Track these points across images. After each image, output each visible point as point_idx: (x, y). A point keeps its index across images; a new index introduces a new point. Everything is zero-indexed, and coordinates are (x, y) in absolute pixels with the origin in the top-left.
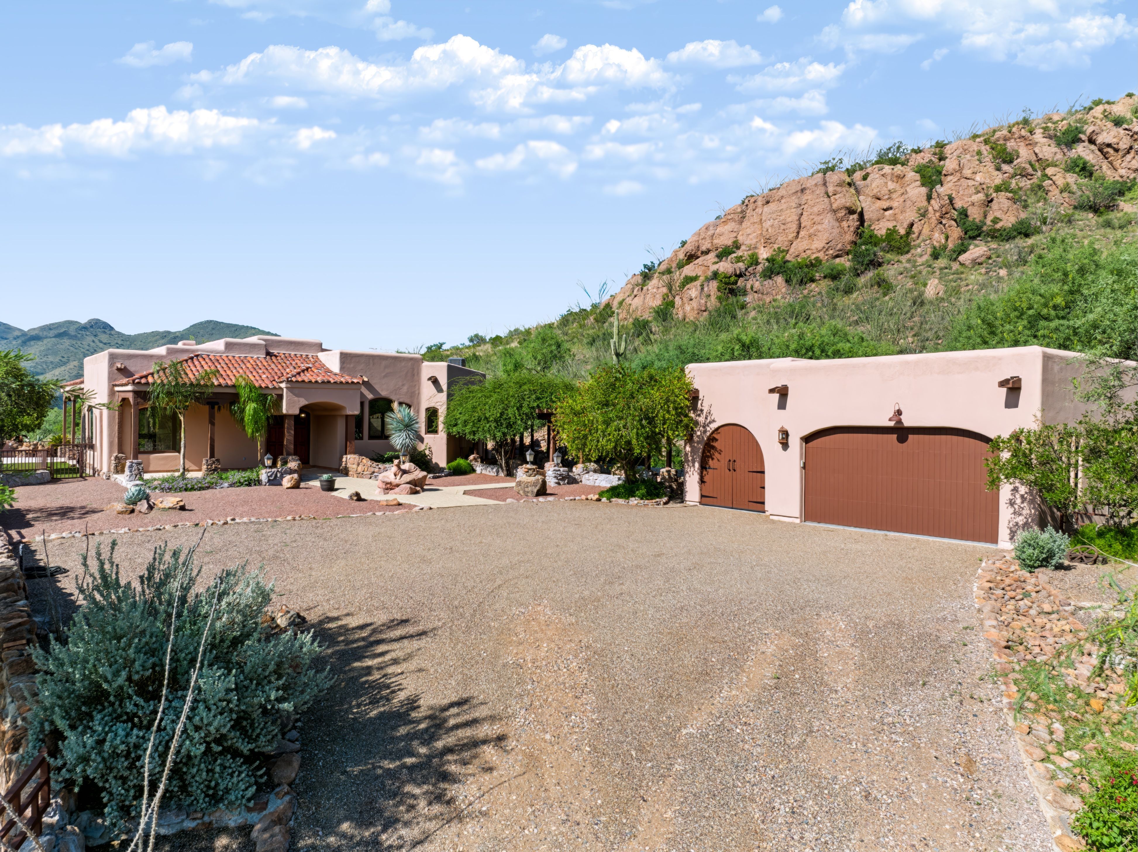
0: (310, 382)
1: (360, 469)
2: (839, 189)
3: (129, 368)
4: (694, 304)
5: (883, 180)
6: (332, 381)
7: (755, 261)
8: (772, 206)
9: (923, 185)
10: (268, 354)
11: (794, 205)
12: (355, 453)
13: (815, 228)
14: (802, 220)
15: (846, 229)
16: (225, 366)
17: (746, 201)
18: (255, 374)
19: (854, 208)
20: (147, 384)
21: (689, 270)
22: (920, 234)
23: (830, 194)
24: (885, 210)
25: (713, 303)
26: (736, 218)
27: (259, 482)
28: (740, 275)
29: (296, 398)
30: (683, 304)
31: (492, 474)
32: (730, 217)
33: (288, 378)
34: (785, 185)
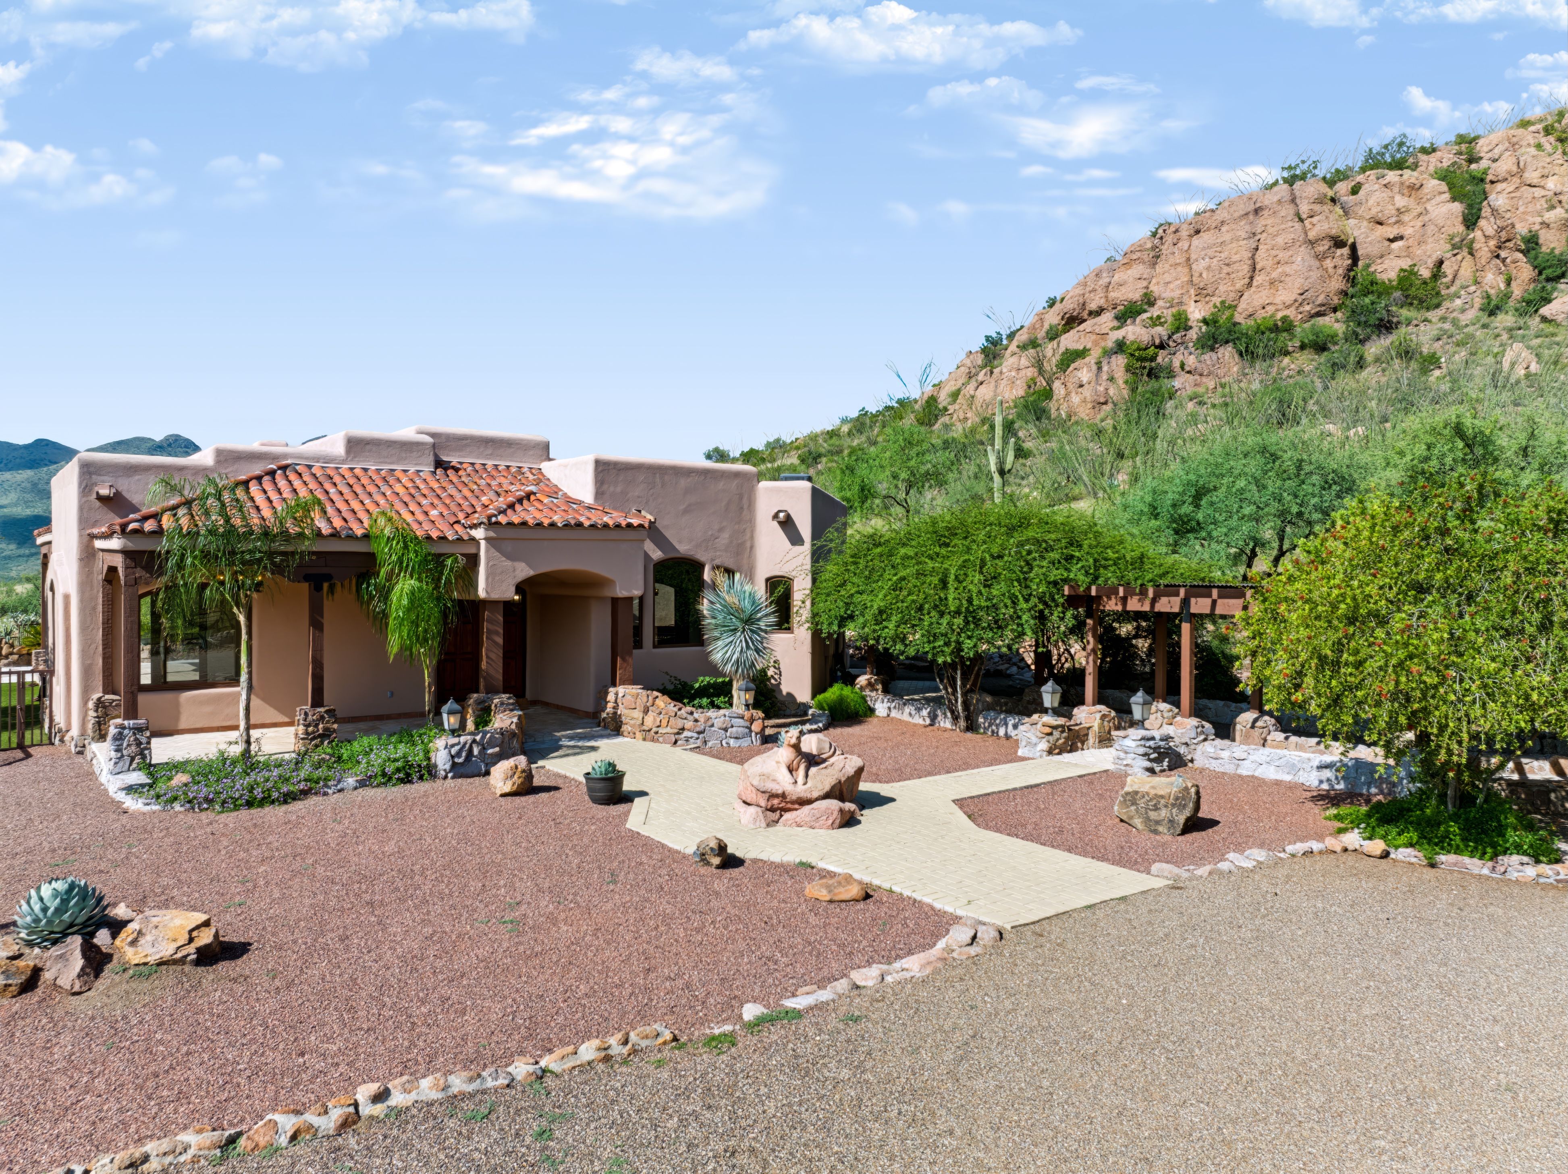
0: (539, 525)
1: (649, 721)
2: (1317, 208)
3: (126, 494)
4: (1087, 392)
5: (1387, 193)
6: (587, 523)
7: (1182, 324)
8: (1206, 238)
9: (1454, 199)
10: (439, 464)
11: (1243, 235)
12: (634, 682)
13: (1280, 270)
14: (1258, 258)
15: (1331, 271)
16: (346, 490)
17: (1160, 231)
18: (413, 507)
19: (1343, 237)
20: (159, 532)
21: (1070, 341)
22: (1455, 277)
23: (1304, 216)
24: (1392, 241)
25: (1119, 390)
26: (1146, 258)
27: (429, 771)
28: (1162, 346)
29: (509, 563)
30: (1068, 394)
31: (918, 720)
32: (1134, 257)
33: (489, 518)
34: (1226, 204)
